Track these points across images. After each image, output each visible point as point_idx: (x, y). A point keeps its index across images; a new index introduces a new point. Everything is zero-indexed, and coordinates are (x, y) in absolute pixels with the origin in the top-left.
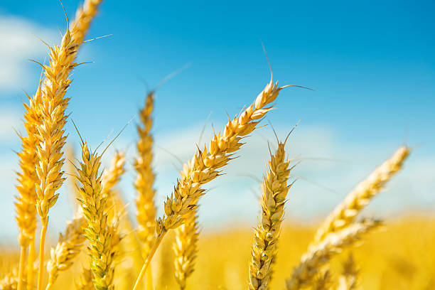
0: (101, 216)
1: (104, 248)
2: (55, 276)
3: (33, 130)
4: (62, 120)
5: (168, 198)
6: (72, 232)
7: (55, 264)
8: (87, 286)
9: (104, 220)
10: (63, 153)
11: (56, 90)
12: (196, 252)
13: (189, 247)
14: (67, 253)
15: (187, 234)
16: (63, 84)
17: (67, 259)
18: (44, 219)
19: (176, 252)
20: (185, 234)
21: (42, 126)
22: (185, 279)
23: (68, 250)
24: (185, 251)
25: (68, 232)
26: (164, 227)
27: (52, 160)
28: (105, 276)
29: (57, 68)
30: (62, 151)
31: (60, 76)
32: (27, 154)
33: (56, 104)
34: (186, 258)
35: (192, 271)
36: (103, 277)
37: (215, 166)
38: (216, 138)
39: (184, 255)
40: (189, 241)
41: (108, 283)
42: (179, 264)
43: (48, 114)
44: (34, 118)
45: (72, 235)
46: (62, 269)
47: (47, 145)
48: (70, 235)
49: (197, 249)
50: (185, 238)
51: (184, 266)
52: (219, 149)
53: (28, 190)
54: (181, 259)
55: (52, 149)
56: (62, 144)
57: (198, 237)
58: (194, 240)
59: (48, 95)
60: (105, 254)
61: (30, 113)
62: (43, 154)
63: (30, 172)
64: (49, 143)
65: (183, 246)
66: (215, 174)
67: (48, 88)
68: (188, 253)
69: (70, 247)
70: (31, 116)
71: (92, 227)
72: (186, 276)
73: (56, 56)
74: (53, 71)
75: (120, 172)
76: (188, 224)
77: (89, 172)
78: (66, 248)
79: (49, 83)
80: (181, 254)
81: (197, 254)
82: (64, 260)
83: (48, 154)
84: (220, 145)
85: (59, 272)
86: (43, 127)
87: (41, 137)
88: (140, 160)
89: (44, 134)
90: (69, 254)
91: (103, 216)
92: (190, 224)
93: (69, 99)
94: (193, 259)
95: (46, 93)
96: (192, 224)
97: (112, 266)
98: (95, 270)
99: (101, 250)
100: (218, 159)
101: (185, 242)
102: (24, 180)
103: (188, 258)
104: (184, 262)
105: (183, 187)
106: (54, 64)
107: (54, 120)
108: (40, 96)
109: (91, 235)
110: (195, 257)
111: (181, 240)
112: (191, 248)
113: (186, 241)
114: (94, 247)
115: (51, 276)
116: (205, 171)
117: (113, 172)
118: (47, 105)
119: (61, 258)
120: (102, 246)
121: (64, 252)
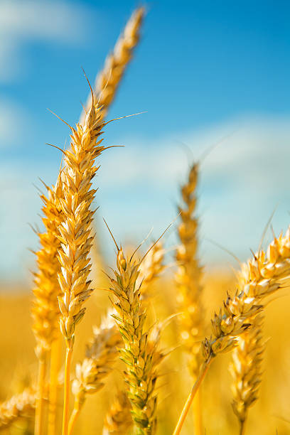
0: (139, 336)
1: (144, 373)
2: (82, 400)
3: (53, 227)
4: (88, 217)
5: (216, 315)
6: (102, 345)
7: (82, 385)
8: (122, 412)
9: (143, 341)
10: (90, 259)
11: (80, 182)
12: (260, 375)
13: (251, 370)
14: (96, 373)
15: (248, 353)
16: (88, 173)
17: (96, 379)
18: (69, 340)
19: (233, 374)
20: (244, 353)
21: (63, 224)
22: (245, 410)
23: (98, 367)
24: (245, 375)
25: (96, 344)
26: (212, 351)
27: (77, 268)
28: (145, 408)
29: (81, 155)
30: (88, 257)
31: (84, 164)
32: (45, 253)
33: (81, 199)
34: (246, 384)
35: (254, 399)
36: (142, 408)
37: (275, 277)
38: (276, 242)
39: (243, 379)
40: (250, 362)
41: (148, 415)
42: (238, 390)
43: (71, 212)
44: (54, 213)
45: (101, 350)
46: (91, 392)
47: (70, 250)
48: (99, 348)
49: (261, 371)
50: (245, 358)
51: (245, 393)
52: (280, 256)
53: (47, 294)
54: (240, 385)
55: (77, 255)
56: (89, 247)
57: (262, 356)
58: (256, 361)
59: (71, 188)
60: (145, 380)
61: (50, 208)
62: (66, 260)
63: (49, 273)
64: (74, 247)
65: (243, 367)
66: (276, 287)
67: (70, 178)
68: (249, 378)
69: (100, 365)
70: (50, 211)
71: (129, 349)
72: (246, 404)
73: (79, 139)
74: (76, 158)
75: (157, 268)
76: (248, 341)
77: (125, 285)
78: (94, 366)
79: (71, 173)
80: (241, 378)
81: (261, 378)
82: (92, 380)
83: (72, 262)
84: (281, 251)
85: (87, 396)
86: (66, 226)
87: (63, 239)
88: (182, 250)
89: (67, 236)
90: (99, 373)
91: (142, 336)
92: (251, 341)
93: (95, 191)
94: (255, 385)
95: (68, 185)
96: (254, 341)
97: (154, 395)
98: (133, 400)
99: (140, 376)
100: (280, 269)
101: (244, 362)
102: (43, 282)
103: (249, 383)
104: (243, 388)
105: (234, 302)
106: (77, 149)
107: (79, 219)
108: (60, 188)
109: (128, 358)
110: (258, 382)
111: (240, 360)
112: (253, 372)
113: (247, 361)
114: (132, 372)
115: (77, 400)
116: (263, 283)
117: (149, 268)
118: (70, 199)
119: (89, 378)
120: (142, 372)
121: (91, 371)
